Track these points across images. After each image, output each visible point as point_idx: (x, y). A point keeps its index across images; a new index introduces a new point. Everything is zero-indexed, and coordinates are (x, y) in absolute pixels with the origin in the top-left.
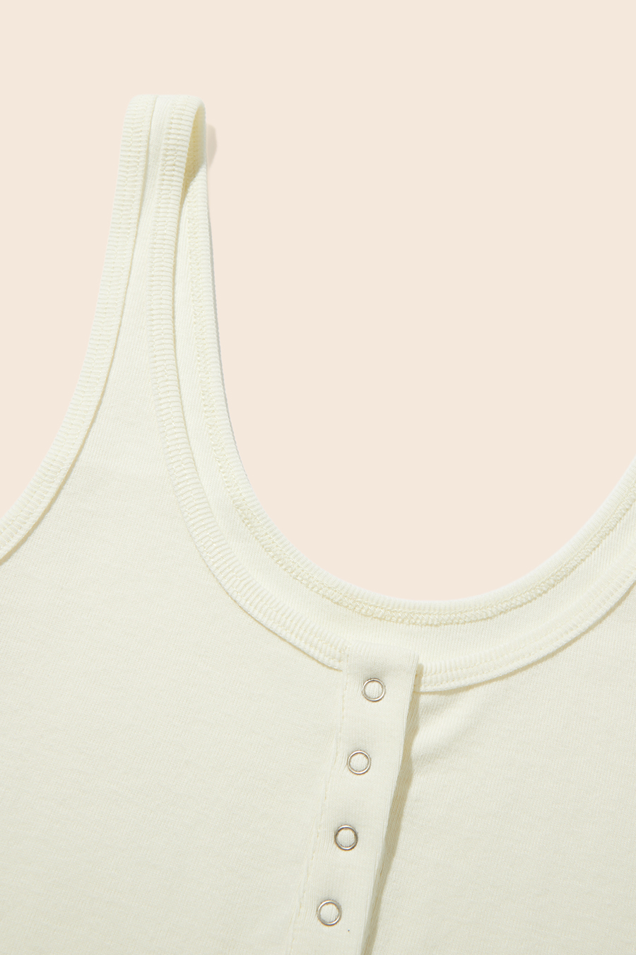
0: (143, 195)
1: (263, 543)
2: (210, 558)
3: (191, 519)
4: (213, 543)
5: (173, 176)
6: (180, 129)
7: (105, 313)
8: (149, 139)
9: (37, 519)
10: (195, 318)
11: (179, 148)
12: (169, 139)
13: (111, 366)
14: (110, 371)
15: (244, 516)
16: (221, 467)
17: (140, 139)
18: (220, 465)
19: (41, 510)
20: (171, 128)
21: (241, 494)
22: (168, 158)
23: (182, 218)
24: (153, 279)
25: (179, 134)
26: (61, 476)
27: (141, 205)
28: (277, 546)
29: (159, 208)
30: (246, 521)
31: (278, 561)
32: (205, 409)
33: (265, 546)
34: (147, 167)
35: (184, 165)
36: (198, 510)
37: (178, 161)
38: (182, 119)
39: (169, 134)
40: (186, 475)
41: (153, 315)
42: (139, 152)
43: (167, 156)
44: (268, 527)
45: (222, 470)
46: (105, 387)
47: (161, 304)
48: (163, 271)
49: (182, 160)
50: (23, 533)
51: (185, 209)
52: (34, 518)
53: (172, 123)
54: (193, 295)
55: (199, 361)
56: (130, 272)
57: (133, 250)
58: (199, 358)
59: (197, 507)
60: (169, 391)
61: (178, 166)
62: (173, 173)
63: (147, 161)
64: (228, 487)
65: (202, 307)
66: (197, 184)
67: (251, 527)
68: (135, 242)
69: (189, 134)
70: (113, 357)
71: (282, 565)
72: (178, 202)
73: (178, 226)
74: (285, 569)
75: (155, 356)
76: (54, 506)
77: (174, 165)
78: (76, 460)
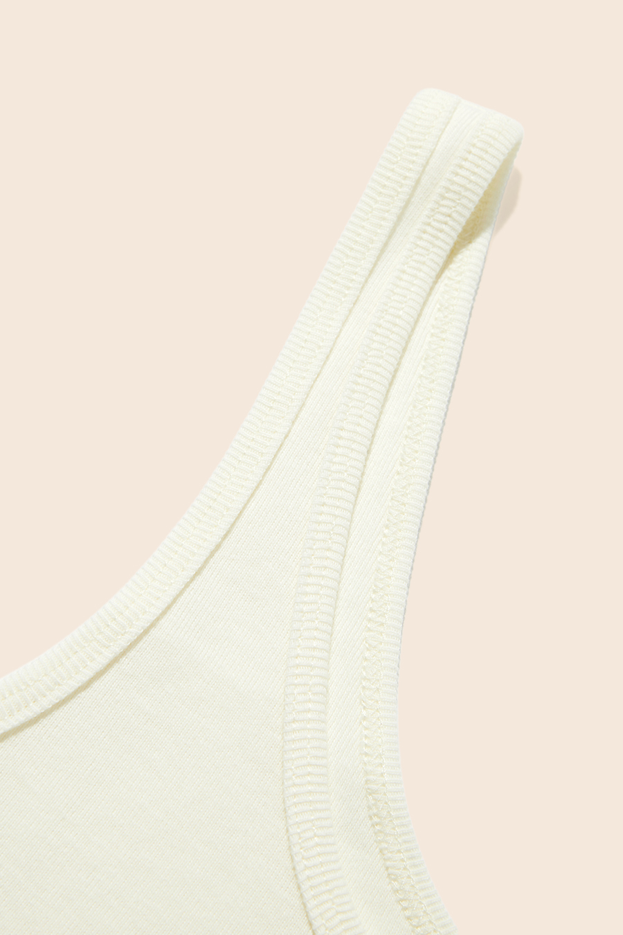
0: (386, 245)
1: (388, 863)
2: (303, 858)
3: (294, 785)
4: (315, 835)
5: (441, 231)
6: (478, 166)
7: (271, 408)
8: (427, 163)
9: (63, 697)
10: (401, 465)
11: (467, 194)
12: (457, 174)
13: (252, 495)
14: (248, 501)
15: (375, 811)
16: (364, 718)
17: (414, 158)
18: (364, 713)
19: (75, 684)
20: (466, 160)
21: (382, 775)
22: (444, 202)
23: (431, 298)
24: (360, 380)
25: (474, 173)
26: (123, 642)
27: (379, 258)
28: (409, 877)
29: (404, 272)
30: (376, 819)
31: (402, 900)
32: (370, 615)
33: (390, 870)
34: (408, 203)
35: (463, 221)
36: (309, 774)
37: (457, 212)
38: (487, 152)
39: (461, 167)
40: (309, 711)
41: (340, 438)
42: (406, 178)
43: (443, 198)
44: (405, 842)
45: (364, 723)
46: (233, 525)
47: (359, 425)
48: (377, 373)
49: (463, 214)
50: (36, 709)
51: (441, 287)
52: (60, 693)
53: (470, 152)
54: (409, 428)
55: (385, 536)
56: (328, 357)
57: (344, 324)
58: (386, 531)
59: (309, 769)
60: (326, 568)
61: (454, 220)
62: (444, 227)
63: (411, 195)
64: (366, 754)
65: (417, 452)
66: (471, 255)
67: (380, 831)
68: (350, 311)
69: (489, 177)
70: (260, 483)
71: (405, 909)
72: (434, 274)
73: (422, 310)
74: (408, 918)
75: (324, 504)
76: (96, 685)
77: (449, 216)
78: (153, 625)
